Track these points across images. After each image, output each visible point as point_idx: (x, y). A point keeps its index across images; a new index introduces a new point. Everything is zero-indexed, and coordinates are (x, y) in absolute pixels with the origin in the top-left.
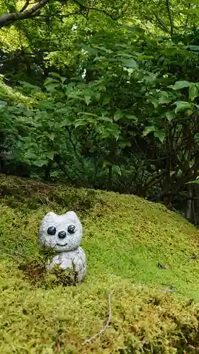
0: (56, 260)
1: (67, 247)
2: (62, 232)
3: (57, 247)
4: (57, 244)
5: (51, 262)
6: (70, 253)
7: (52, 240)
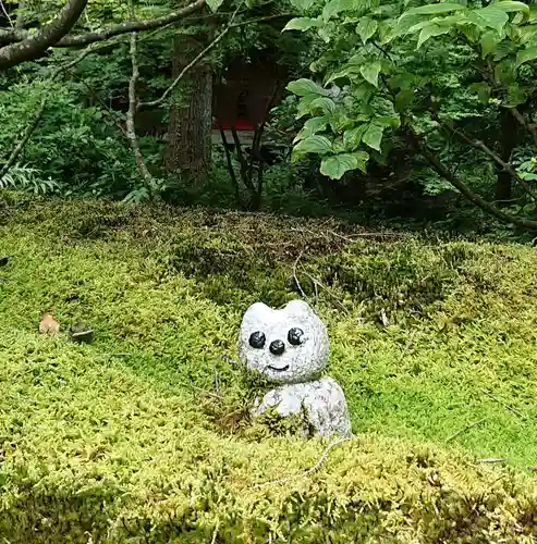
0: (269, 398)
1: (289, 373)
2: (278, 341)
3: (270, 372)
4: (269, 367)
5: (260, 402)
6: (297, 386)
7: (259, 359)
